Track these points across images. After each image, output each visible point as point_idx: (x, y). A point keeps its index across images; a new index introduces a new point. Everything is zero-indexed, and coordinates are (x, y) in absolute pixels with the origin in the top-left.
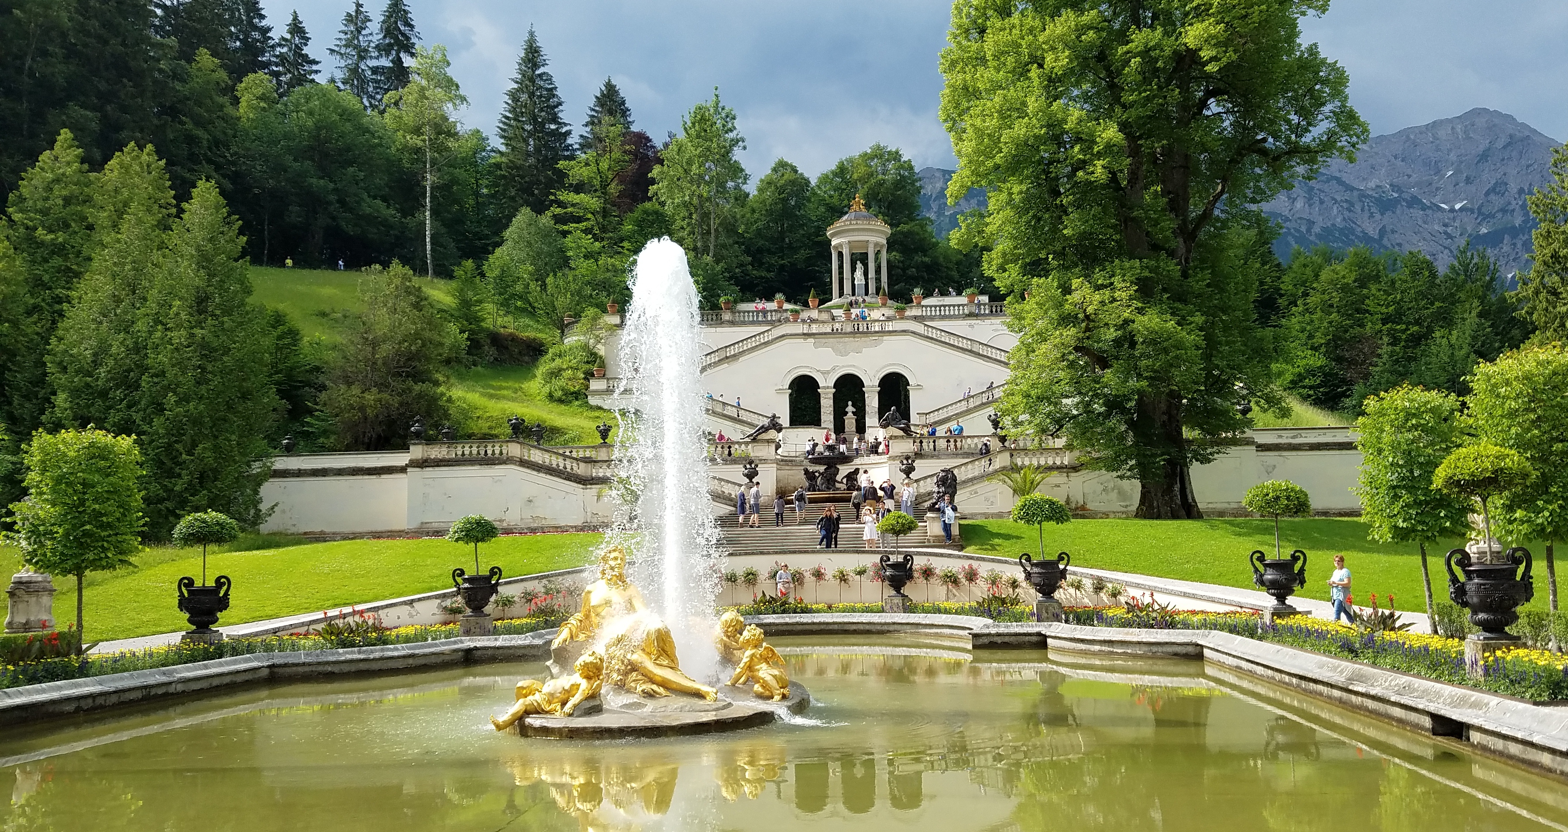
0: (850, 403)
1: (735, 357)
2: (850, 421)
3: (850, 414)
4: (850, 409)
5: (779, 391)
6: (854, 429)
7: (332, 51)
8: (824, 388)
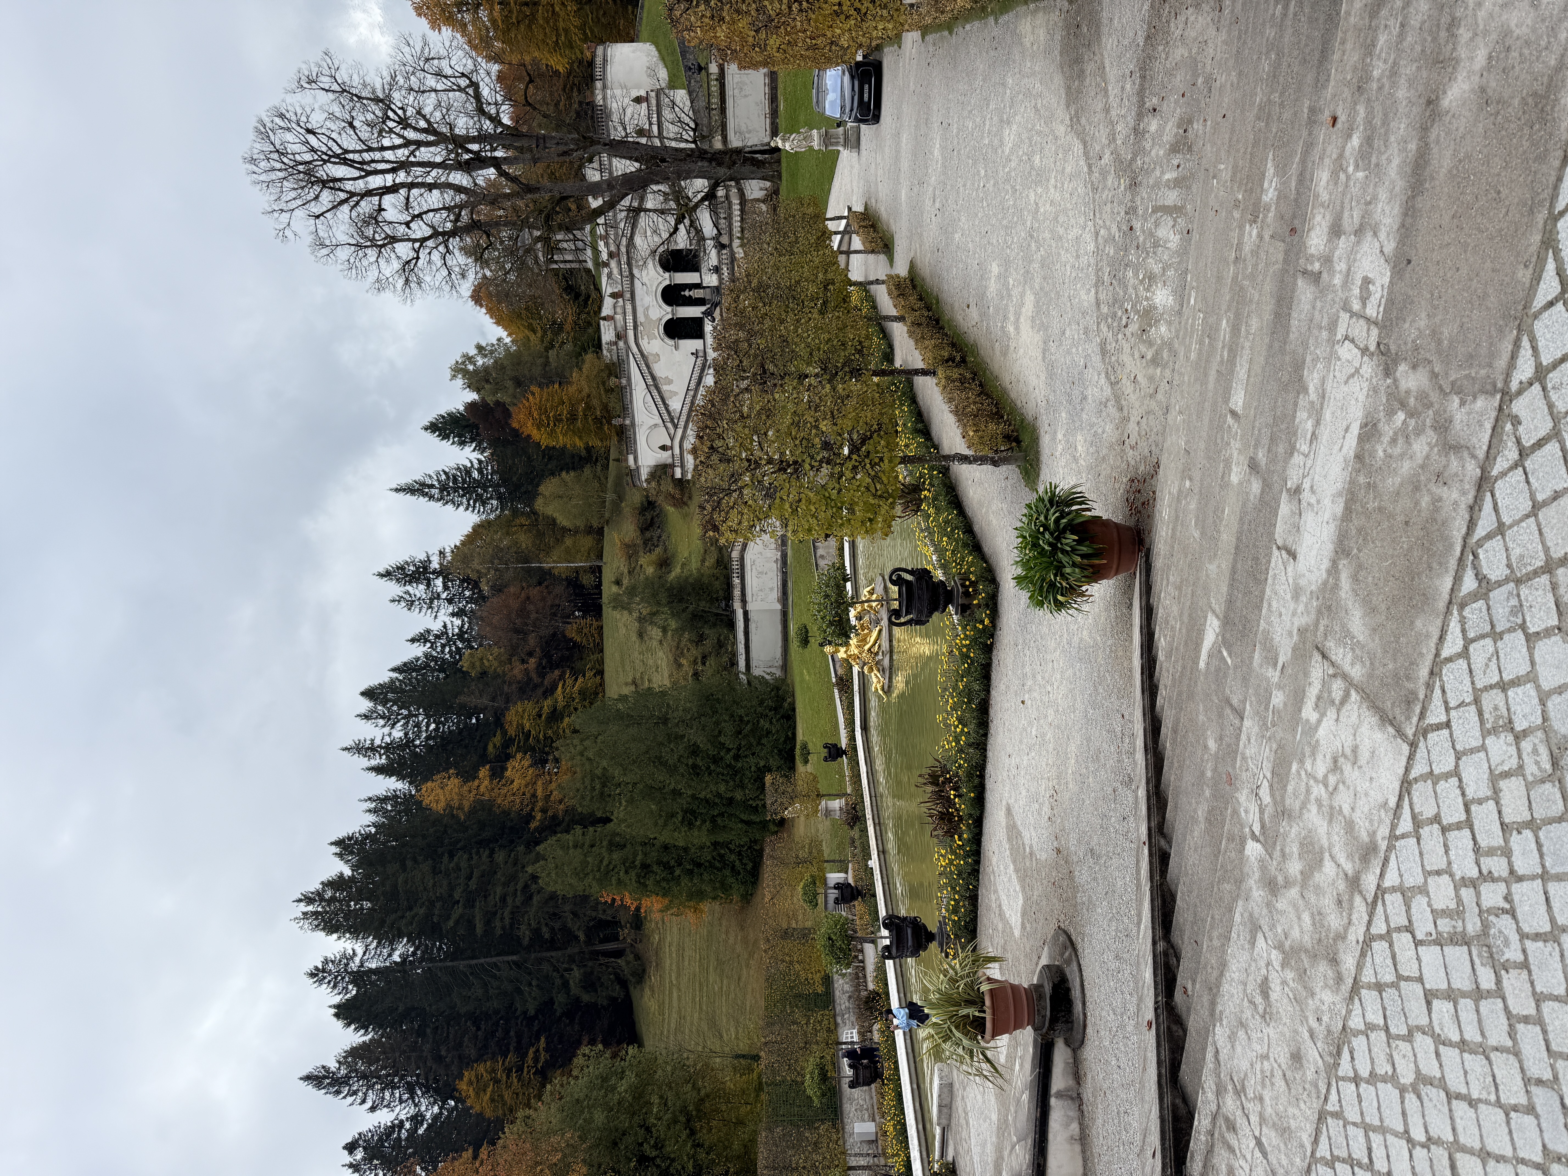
0: (683, 293)
1: (654, 378)
3: (691, 293)
4: (687, 294)
5: (677, 348)
6: (702, 291)
7: (436, 617)
8: (672, 314)
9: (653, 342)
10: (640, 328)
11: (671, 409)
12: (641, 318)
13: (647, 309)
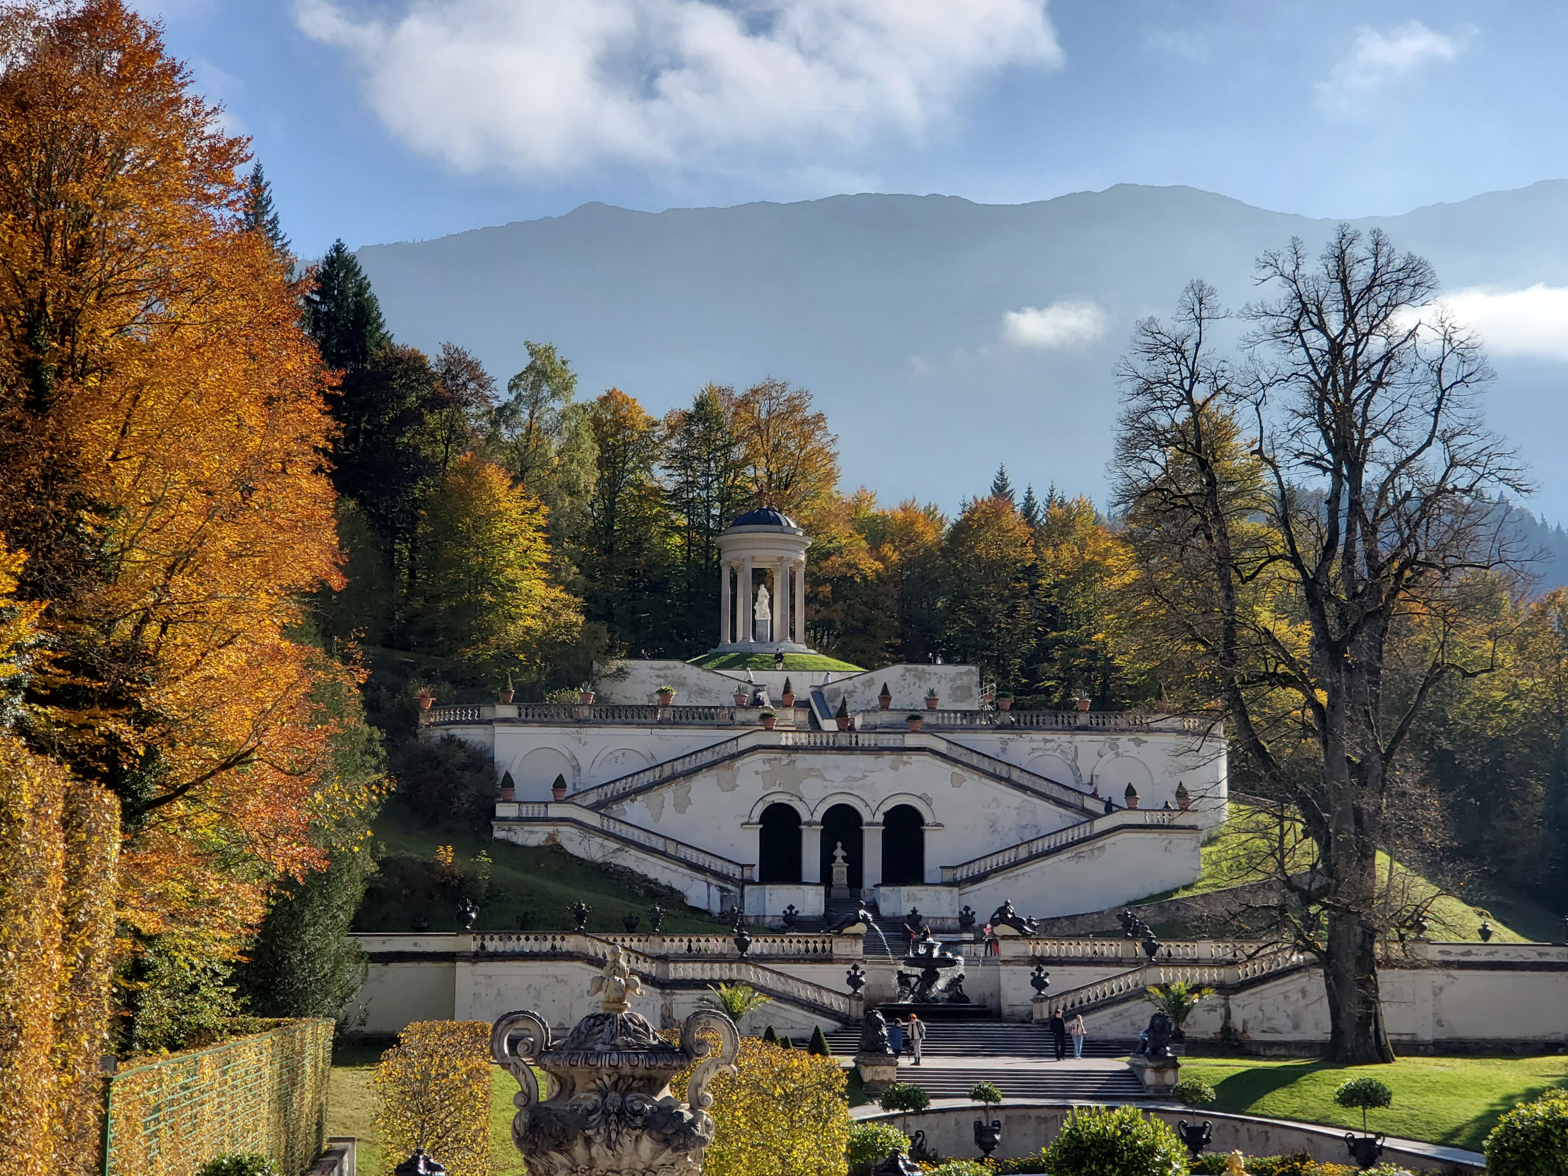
0: (839, 844)
2: (840, 869)
3: (839, 860)
4: (839, 853)
6: (845, 881)
8: (809, 824)
9: (758, 782)
10: (785, 758)
11: (626, 804)
12: (805, 761)
13: (820, 776)
